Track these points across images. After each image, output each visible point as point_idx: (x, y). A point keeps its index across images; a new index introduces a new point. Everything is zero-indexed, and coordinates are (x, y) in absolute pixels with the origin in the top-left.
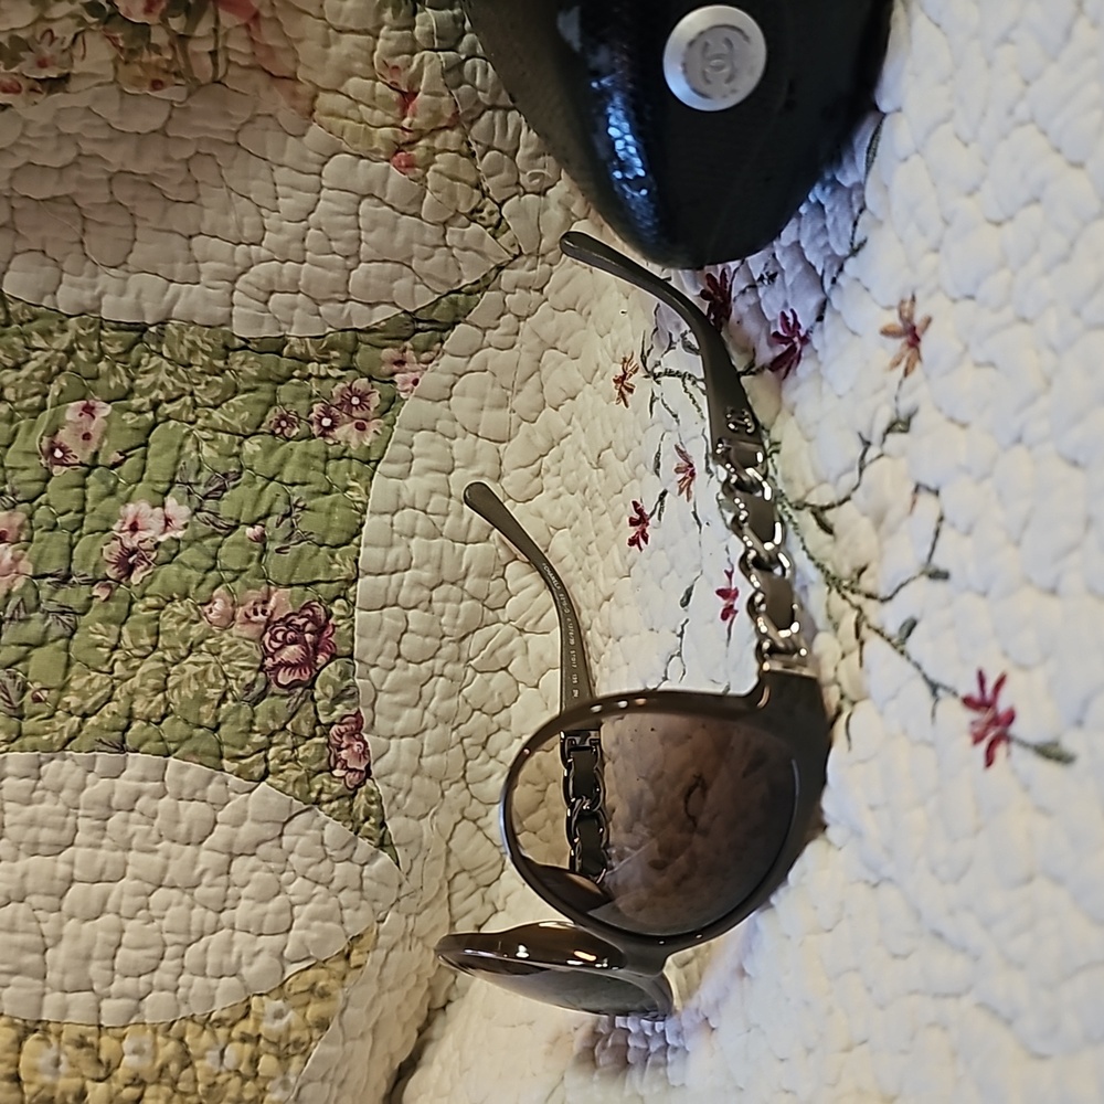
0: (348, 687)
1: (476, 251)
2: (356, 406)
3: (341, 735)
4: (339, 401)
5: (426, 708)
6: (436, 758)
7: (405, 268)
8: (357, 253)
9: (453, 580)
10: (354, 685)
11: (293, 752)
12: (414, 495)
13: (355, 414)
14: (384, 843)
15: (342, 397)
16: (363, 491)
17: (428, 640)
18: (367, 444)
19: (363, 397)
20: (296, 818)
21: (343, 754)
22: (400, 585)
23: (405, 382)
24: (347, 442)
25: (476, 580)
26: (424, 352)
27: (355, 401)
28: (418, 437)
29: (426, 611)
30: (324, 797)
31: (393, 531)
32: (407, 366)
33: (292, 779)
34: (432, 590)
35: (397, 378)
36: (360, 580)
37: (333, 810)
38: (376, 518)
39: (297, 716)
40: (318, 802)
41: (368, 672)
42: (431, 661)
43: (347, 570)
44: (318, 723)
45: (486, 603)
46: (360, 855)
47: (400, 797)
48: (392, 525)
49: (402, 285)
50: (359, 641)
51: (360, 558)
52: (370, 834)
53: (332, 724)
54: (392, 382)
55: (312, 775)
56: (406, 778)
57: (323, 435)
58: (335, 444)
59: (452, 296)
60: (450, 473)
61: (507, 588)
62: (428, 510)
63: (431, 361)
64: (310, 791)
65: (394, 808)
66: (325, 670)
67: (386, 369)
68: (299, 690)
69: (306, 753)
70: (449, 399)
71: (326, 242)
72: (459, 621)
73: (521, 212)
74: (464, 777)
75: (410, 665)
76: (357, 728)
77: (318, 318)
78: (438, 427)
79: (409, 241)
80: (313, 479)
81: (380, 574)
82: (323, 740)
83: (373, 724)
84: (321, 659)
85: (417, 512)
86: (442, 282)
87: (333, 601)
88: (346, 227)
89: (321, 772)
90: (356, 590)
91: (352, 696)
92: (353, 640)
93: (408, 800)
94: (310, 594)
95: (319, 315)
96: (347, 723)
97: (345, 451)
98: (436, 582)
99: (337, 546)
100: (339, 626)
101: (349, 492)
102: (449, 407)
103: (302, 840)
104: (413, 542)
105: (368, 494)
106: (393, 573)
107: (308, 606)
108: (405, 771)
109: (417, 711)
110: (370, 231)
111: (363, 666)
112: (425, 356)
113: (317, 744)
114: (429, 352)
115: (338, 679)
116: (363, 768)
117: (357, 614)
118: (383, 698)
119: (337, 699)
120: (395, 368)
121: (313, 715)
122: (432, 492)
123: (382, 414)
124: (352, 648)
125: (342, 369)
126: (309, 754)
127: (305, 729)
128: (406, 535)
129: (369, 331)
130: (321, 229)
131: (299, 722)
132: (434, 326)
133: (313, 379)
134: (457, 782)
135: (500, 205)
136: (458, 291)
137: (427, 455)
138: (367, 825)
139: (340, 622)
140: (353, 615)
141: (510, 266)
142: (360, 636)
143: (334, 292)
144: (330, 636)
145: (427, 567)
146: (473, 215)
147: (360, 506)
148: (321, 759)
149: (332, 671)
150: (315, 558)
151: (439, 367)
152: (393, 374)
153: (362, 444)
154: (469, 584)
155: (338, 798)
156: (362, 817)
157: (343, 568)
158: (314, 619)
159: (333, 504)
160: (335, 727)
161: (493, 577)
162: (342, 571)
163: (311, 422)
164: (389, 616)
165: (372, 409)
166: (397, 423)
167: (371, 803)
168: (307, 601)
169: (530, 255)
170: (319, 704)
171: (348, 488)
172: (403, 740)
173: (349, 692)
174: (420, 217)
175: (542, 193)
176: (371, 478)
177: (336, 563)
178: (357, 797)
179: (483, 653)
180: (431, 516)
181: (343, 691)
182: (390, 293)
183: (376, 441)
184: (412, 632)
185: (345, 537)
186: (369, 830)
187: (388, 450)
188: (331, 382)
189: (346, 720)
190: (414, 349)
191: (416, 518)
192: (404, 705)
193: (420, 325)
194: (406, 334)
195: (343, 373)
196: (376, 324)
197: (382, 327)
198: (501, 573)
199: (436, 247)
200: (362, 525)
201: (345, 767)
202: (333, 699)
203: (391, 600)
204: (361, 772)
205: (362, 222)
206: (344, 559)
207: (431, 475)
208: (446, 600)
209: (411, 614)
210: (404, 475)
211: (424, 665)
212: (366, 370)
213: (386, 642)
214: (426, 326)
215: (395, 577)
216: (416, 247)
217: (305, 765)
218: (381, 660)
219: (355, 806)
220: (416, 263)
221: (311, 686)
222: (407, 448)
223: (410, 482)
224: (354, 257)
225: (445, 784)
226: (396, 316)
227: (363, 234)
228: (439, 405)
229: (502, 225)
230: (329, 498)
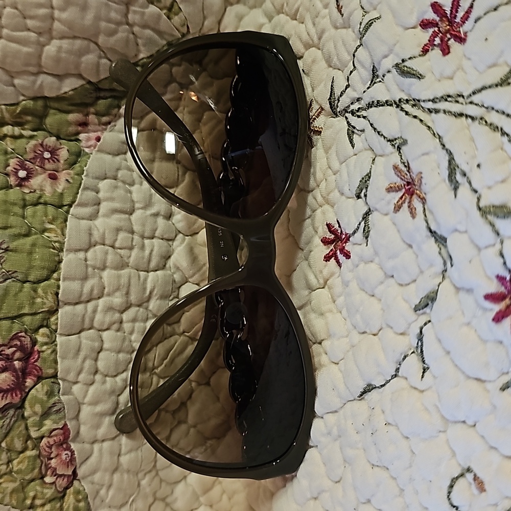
0: (54, 404)
1: (154, 30)
2: (47, 159)
3: (50, 447)
4: (32, 155)
6: (133, 455)
7: (92, 45)
8: (50, 30)
9: (139, 303)
10: (60, 401)
11: (8, 466)
12: (104, 234)
13: (48, 166)
16: (59, 231)
17: (121, 356)
18: (60, 190)
19: (53, 152)
21: (53, 463)
22: (95, 311)
23: (88, 139)
24: (42, 190)
25: (158, 302)
26: (103, 116)
27: (47, 155)
28: (103, 185)
29: (118, 330)
30: (38, 502)
31: (87, 266)
32: (89, 128)
33: (9, 490)
34: (122, 313)
35: (82, 136)
36: (60, 310)
38: (72, 255)
39: (11, 435)
40: (32, 507)
41: (71, 388)
42: (124, 374)
43: (49, 302)
44: (29, 437)
47: (103, 492)
48: (86, 260)
49: (89, 58)
50: (62, 362)
51: (60, 291)
53: (41, 438)
54: (78, 140)
55: (23, 486)
56: (107, 477)
57: (20, 185)
58: (31, 192)
60: (131, 214)
62: (117, 245)
63: (109, 123)
64: (25, 499)
65: (98, 501)
66: (33, 391)
67: (72, 129)
68: (11, 412)
69: (20, 466)
70: (126, 153)
71: (21, 20)
74: (155, 466)
75: (108, 379)
76: (65, 438)
77: (12, 88)
78: (119, 176)
79: (98, 18)
80: (14, 224)
81: (77, 304)
82: (34, 453)
83: (78, 432)
84: (29, 382)
85: (107, 248)
87: (36, 330)
88: (41, 5)
89: (33, 480)
90: (57, 319)
91: (58, 411)
92: (56, 362)
93: (111, 493)
94: (16, 327)
95: (14, 86)
96: (56, 435)
97: (40, 197)
98: (124, 306)
99: (39, 282)
100: (43, 352)
101: (46, 234)
102: (126, 160)
104: (105, 274)
105: (64, 235)
106: (88, 301)
107: (16, 337)
108: (106, 470)
110: (63, 9)
111: (66, 384)
112: (105, 119)
113: (29, 457)
114: (108, 115)
115: (45, 398)
116: (70, 473)
117: (59, 339)
118: (86, 411)
119: (45, 415)
120: (80, 128)
121: (24, 432)
122: (118, 230)
123: (71, 165)
124: (56, 369)
125: (34, 130)
126: (23, 466)
127: (18, 445)
128: (98, 269)
129: (59, 99)
130: (16, 8)
131: (12, 440)
132: (115, 94)
133: (8, 139)
134: (150, 471)
137: (111, 199)
139: (45, 348)
140: (55, 341)
142: (63, 358)
143: (27, 65)
144: (36, 361)
145: (117, 294)
147: (57, 245)
148: (33, 469)
149: (39, 391)
150: (21, 294)
151: (116, 128)
152: (78, 133)
153: (55, 191)
154: (153, 305)
155: (50, 501)
157: (45, 301)
158: (21, 348)
159: (34, 245)
160: (45, 440)
161: (171, 298)
162: (45, 304)
163: (7, 175)
164: (87, 338)
165: (62, 162)
166: (85, 174)
167: (79, 501)
168: (14, 333)
169: (194, 33)
170: (30, 421)
171: (45, 230)
172: (106, 445)
173: (55, 409)
176: (66, 220)
177: (39, 297)
178: (66, 497)
179: (165, 362)
180: (119, 250)
181: (50, 408)
182: (77, 66)
183: (68, 188)
184: (107, 350)
185: (44, 273)
187: (79, 196)
188: (24, 140)
189: (53, 434)
190: (97, 114)
191: (106, 253)
192: (104, 414)
193: (102, 94)
194: (88, 101)
195: (35, 133)
196: (66, 93)
197: (70, 96)
198: (175, 294)
199: (119, 24)
200: (60, 262)
201: (54, 473)
202: (42, 416)
203: (87, 325)
204: (69, 476)
205: (54, 1)
206: (46, 293)
207: (117, 216)
208: (134, 320)
209: (105, 335)
210: (93, 217)
211: (118, 379)
212: (54, 131)
213: (84, 361)
214: (108, 94)
215: (90, 306)
216: (103, 24)
217: (18, 477)
218: (82, 377)
219: (65, 506)
220: (101, 40)
221: (21, 406)
222: (94, 193)
223: (99, 222)
224: (47, 34)
225: (140, 475)
226: (82, 85)
227: (57, 13)
228: (118, 159)
229: (175, 8)
230: (29, 240)
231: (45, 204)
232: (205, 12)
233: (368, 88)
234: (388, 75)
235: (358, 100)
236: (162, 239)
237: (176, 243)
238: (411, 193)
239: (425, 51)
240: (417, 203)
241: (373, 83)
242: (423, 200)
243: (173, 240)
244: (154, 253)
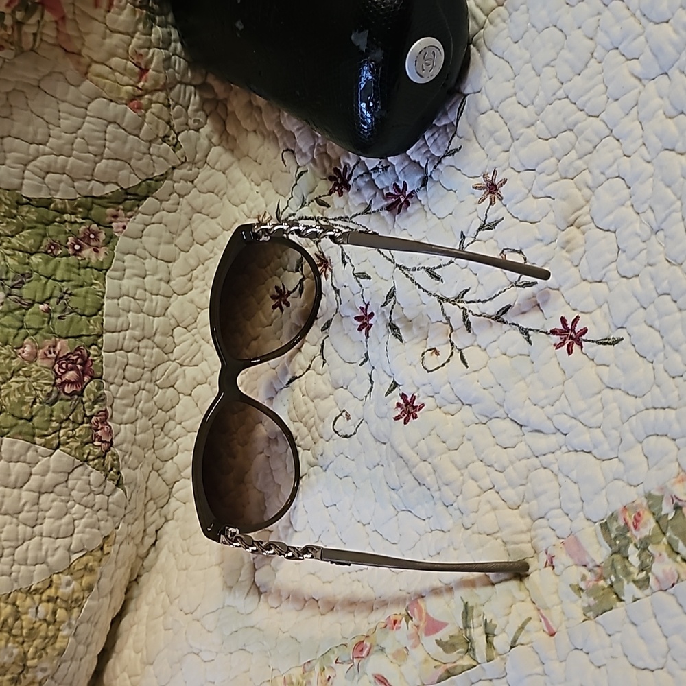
0: (101, 395)
1: (164, 159)
2: (92, 239)
3: (97, 422)
4: (82, 236)
5: (136, 408)
6: (143, 435)
7: (127, 165)
8: (102, 154)
9: (149, 337)
10: (104, 394)
11: (73, 432)
12: (129, 289)
13: (92, 243)
14: (119, 484)
15: (84, 233)
16: (102, 285)
17: (138, 369)
18: (101, 259)
19: (96, 234)
20: (75, 470)
21: (99, 433)
22: (124, 339)
23: (118, 227)
24: (89, 259)
25: (160, 337)
26: (129, 211)
27: (92, 236)
28: (127, 258)
29: (137, 353)
30: (91, 457)
31: (119, 309)
32: (118, 219)
33: (74, 447)
34: (139, 341)
35: (114, 225)
36: (104, 335)
37: (96, 465)
38: (109, 301)
39: (75, 412)
40: (87, 461)
41: (110, 387)
42: (139, 382)
43: (97, 330)
44: (86, 415)
45: (164, 350)
46: (108, 490)
47: (127, 457)
48: (118, 305)
49: (124, 173)
50: (106, 370)
51: (104, 323)
52: (113, 478)
53: (92, 416)
54: (111, 227)
55: (82, 446)
56: (129, 447)
57: (75, 255)
58: (82, 260)
59: (149, 181)
60: (144, 278)
61: (174, 342)
62: (136, 297)
63: (131, 217)
64: (83, 454)
65: (124, 463)
66: (88, 385)
67: (108, 219)
68: (76, 397)
69: (81, 432)
70: (141, 238)
71: (85, 145)
72: (153, 359)
73: (188, 139)
74: (153, 447)
75: (130, 383)
76: (105, 417)
77: (73, 189)
78: (137, 252)
79: (132, 149)
80: (74, 278)
81: (114, 332)
82: (88, 425)
83: (112, 416)
84: (86, 379)
85: (130, 298)
86: (144, 173)
87: (90, 347)
88: (99, 138)
89: (87, 443)
90: (102, 340)
92: (102, 368)
93: (131, 459)
94: (78, 343)
95: (74, 187)
96: (100, 416)
97: (88, 263)
98: (141, 337)
99: (91, 316)
100: (94, 360)
101: (94, 287)
102: (141, 242)
103: (79, 482)
104: (130, 314)
105: (105, 287)
106: (120, 332)
107: (78, 349)
108: (129, 442)
109: (133, 409)
110: (111, 142)
111: (107, 384)
112: (129, 214)
113: (86, 427)
114: (131, 211)
115: (96, 390)
116: (109, 440)
117: (103, 354)
118: (117, 402)
119: (95, 402)
120: (113, 219)
121: (83, 411)
122: (137, 287)
124: (102, 373)
125: (83, 219)
126: (82, 433)
127: (80, 419)
128: (126, 311)
129: (101, 198)
130: (84, 139)
131: (76, 415)
132: (136, 197)
133: (67, 223)
134: (151, 449)
135: (178, 134)
136: (152, 179)
137: (132, 267)
138: (112, 472)
139: (95, 358)
140: (101, 354)
141: (179, 167)
142: (106, 366)
143: (85, 175)
144: (91, 366)
145: (137, 329)
146: (165, 139)
147: (100, 294)
148: (88, 436)
149: (92, 386)
150: (80, 323)
151: (135, 221)
152: (111, 223)
153: (98, 260)
154: (157, 339)
155: (97, 458)
156: (109, 468)
158: (81, 356)
159: (87, 292)
160: (94, 418)
161: (168, 336)
162: (95, 329)
163: (67, 247)
164: (120, 356)
165: (101, 241)
166: (116, 249)
167: (114, 460)
168: (77, 346)
169: (189, 163)
170: (86, 405)
171: (93, 284)
172: (127, 425)
173: (101, 398)
174: (139, 137)
175: (197, 130)
176: (105, 279)
177: (92, 325)
178: (107, 457)
179: (163, 377)
180: (138, 301)
181: (98, 397)
182: (117, 177)
183: (106, 258)
184: (131, 365)
185: (95, 311)
186: (112, 475)
187: (113, 264)
188: (78, 225)
189: (100, 413)
190: (124, 210)
191: (130, 302)
192: (127, 406)
193: (129, 197)
194: (120, 201)
195: (84, 221)
196: (107, 194)
197: (109, 196)
198: (171, 334)
199: (144, 154)
200: (103, 304)
201: (100, 440)
202: (93, 402)
203: (120, 347)
204: (108, 442)
205: (107, 136)
206: (95, 323)
207: (136, 278)
208: (146, 347)
209: (129, 354)
210: (121, 278)
211: (136, 383)
212: (96, 220)
213: (118, 370)
214: (132, 197)
215: (122, 334)
216: (135, 153)
217: (79, 439)
218: (116, 380)
219: (106, 462)
220: (132, 162)
221: (81, 394)
222: (122, 263)
223: (125, 282)
224: (100, 155)
225: (146, 450)
226: (118, 190)
227: (107, 144)
228: (137, 241)
229: (178, 146)
230: (84, 289)
231: (91, 268)
232: (197, 149)
233: (300, 209)
234: (311, 203)
235: (294, 215)
236: (164, 296)
237: (172, 299)
238: (326, 267)
239: (331, 193)
240: (328, 272)
241: (302, 206)
242: (331, 271)
243: (170, 297)
244: (159, 304)
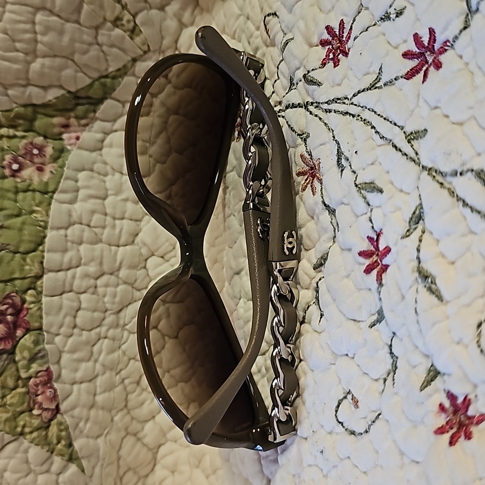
0: (40, 351)
1: (120, 48)
2: (36, 155)
3: (37, 385)
4: (24, 152)
5: (96, 361)
6: (106, 395)
7: (70, 62)
8: (35, 51)
9: (111, 272)
10: (44, 349)
11: (3, 400)
12: (81, 215)
13: (36, 160)
14: (72, 458)
15: (26, 149)
16: (44, 213)
17: (96, 314)
18: (45, 180)
19: (41, 149)
20: (7, 446)
21: (40, 398)
22: (74, 277)
23: (70, 138)
24: (31, 180)
25: (127, 271)
26: (82, 119)
27: (35, 151)
28: (81, 176)
29: (93, 294)
30: (27, 430)
31: (67, 241)
32: (71, 129)
33: (3, 419)
34: (97, 279)
35: (65, 136)
36: (45, 276)
37: (34, 439)
38: (54, 232)
39: (5, 375)
40: (22, 434)
41: (54, 339)
42: (98, 330)
43: (36, 269)
44: (19, 378)
45: (134, 286)
46: (55, 468)
47: (81, 424)
48: (66, 236)
49: (68, 72)
50: (46, 318)
51: (45, 261)
52: (63, 453)
53: (30, 378)
54: (61, 139)
55: (16, 416)
56: (85, 412)
57: (13, 176)
58: (22, 181)
59: (103, 80)
60: (104, 199)
61: (148, 275)
62: (92, 224)
63: (88, 125)
64: (16, 427)
65: (77, 432)
66: (22, 340)
67: (57, 130)
68: (5, 356)
69: (13, 400)
70: (101, 149)
71: (10, 43)
72: (117, 299)
73: (148, 22)
74: (126, 406)
75: (84, 332)
76: (48, 379)
77: (6, 98)
78: (95, 168)
79: (73, 40)
80: (8, 206)
81: (59, 271)
82: (24, 390)
83: (60, 375)
84: (19, 333)
85: (83, 226)
86: (98, 70)
87: (25, 292)
88: (26, 31)
89: (22, 412)
90: (42, 283)
91: (43, 357)
92: (41, 317)
93: (88, 425)
94: (9, 288)
95: (7, 95)
96: (41, 376)
97: (30, 185)
98: (99, 274)
99: (28, 253)
100: (31, 309)
101: (34, 215)
102: (101, 155)
103: (12, 462)
104: (82, 248)
105: (48, 215)
106: (68, 269)
107: (8, 296)
108: (84, 406)
109: (90, 364)
110: (44, 34)
111: (50, 336)
112: (83, 122)
113: (20, 393)
114: (86, 121)
115: (32, 346)
116: (53, 407)
117: (44, 300)
118: (65, 357)
119: (32, 360)
120: (63, 130)
121: (15, 373)
122: (93, 212)
123: (55, 159)
124: (41, 324)
125: (25, 131)
126: (15, 400)
127: (11, 383)
128: (76, 243)
129: (45, 106)
130: (7, 34)
131: (6, 379)
132: (90, 101)
133: (4, 138)
134: (122, 410)
135: (134, 16)
136: (106, 77)
137: (87, 187)
138: (59, 446)
139: (32, 305)
140: (40, 301)
141: (143, 58)
142: (47, 314)
143: (18, 79)
144: (25, 316)
145: (92, 264)
146: (117, 22)
147: (42, 224)
148: (23, 403)
149: (27, 340)
150: (12, 263)
151: (93, 129)
152: (61, 134)
153: (41, 180)
154: (123, 273)
156: (55, 441)
157: (33, 268)
158: (13, 305)
159: (23, 223)
160: (32, 380)
161: (139, 268)
162: (32, 270)
163: (3, 167)
164: (68, 299)
165: (48, 157)
166: (67, 166)
167: (61, 431)
168: (7, 293)
169: (155, 51)
170: (20, 364)
171: (33, 212)
172: (84, 386)
173: (40, 355)
174: (79, 23)
175: (162, 8)
176: (50, 205)
177: (28, 265)
178: (51, 428)
179: (134, 320)
180: (94, 229)
181: (36, 354)
182: (59, 79)
183: (52, 178)
184: (84, 309)
185: (32, 246)
186: (61, 450)
187: (61, 184)
188: (16, 140)
189: (40, 374)
190: (78, 118)
191: (83, 231)
192: (80, 360)
193: (80, 101)
194: (70, 107)
195: (26, 134)
196: (50, 101)
197: (54, 103)
198: (143, 265)
199: (90, 44)
200: (45, 237)
201: (40, 407)
202: (29, 360)
203: (67, 288)
204: (53, 410)
205: (38, 28)
206: (33, 261)
207: (92, 201)
208: (107, 285)
209: (82, 297)
210: (73, 201)
211: (93, 332)
212: (41, 132)
213: (65, 317)
214: (84, 101)
215: (70, 273)
216: (77, 45)
217: (12, 409)
218: (62, 330)
219: (50, 434)
220: (77, 57)
221: (12, 352)
222: (73, 183)
223: (78, 207)
224: (32, 53)
225: (113, 412)
226: (63, 95)
227: (39, 37)
228: (94, 154)
229: (137, 31)
230: (19, 220)
231: (34, 191)
232: (163, 33)
233: (287, 93)
234: (300, 83)
235: (280, 103)
236: (131, 220)
237: (142, 223)
238: (313, 176)
239: (324, 64)
240: (316, 183)
241: (290, 89)
242: (320, 181)
243: (140, 220)
244: (124, 231)
